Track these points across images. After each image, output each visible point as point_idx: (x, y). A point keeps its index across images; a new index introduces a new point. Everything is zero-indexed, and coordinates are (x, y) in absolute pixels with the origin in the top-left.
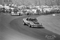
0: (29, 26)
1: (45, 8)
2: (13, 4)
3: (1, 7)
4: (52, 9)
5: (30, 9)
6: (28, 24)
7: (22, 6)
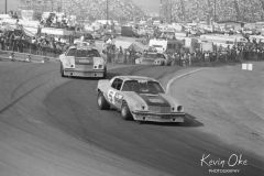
0: (124, 112)
1: (210, 33)
2: (59, 10)
3: (4, 24)
4: (238, 40)
5: (138, 36)
6: (119, 106)
7: (104, 22)
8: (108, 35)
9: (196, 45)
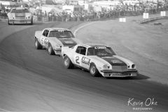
5: (56, 4)
8: (37, 4)
9: (91, 8)
